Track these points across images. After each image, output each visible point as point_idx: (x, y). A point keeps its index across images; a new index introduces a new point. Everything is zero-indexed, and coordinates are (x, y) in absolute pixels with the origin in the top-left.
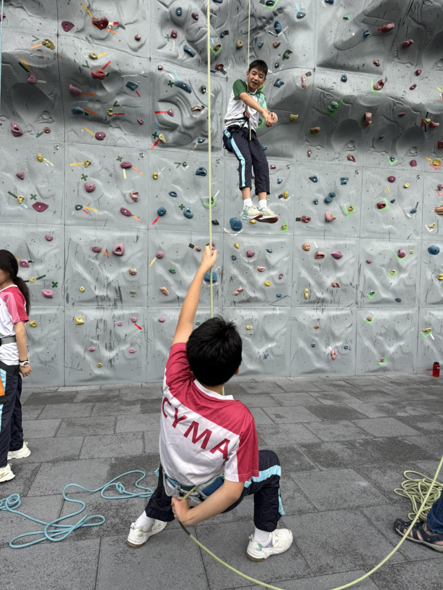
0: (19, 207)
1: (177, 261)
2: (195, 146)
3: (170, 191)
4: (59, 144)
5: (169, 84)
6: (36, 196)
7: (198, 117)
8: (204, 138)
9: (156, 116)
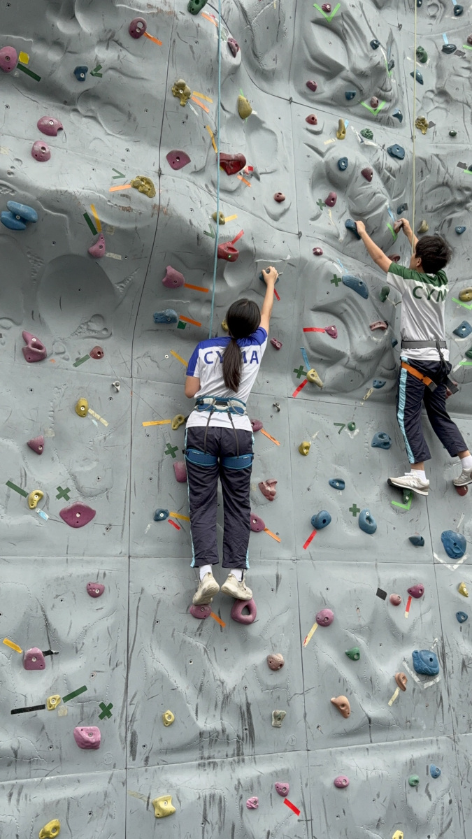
0: (29, 518)
1: (359, 630)
2: (368, 394)
3: (331, 479)
5: (332, 281)
6: (68, 490)
7: (380, 340)
8: (383, 380)
9: (306, 336)
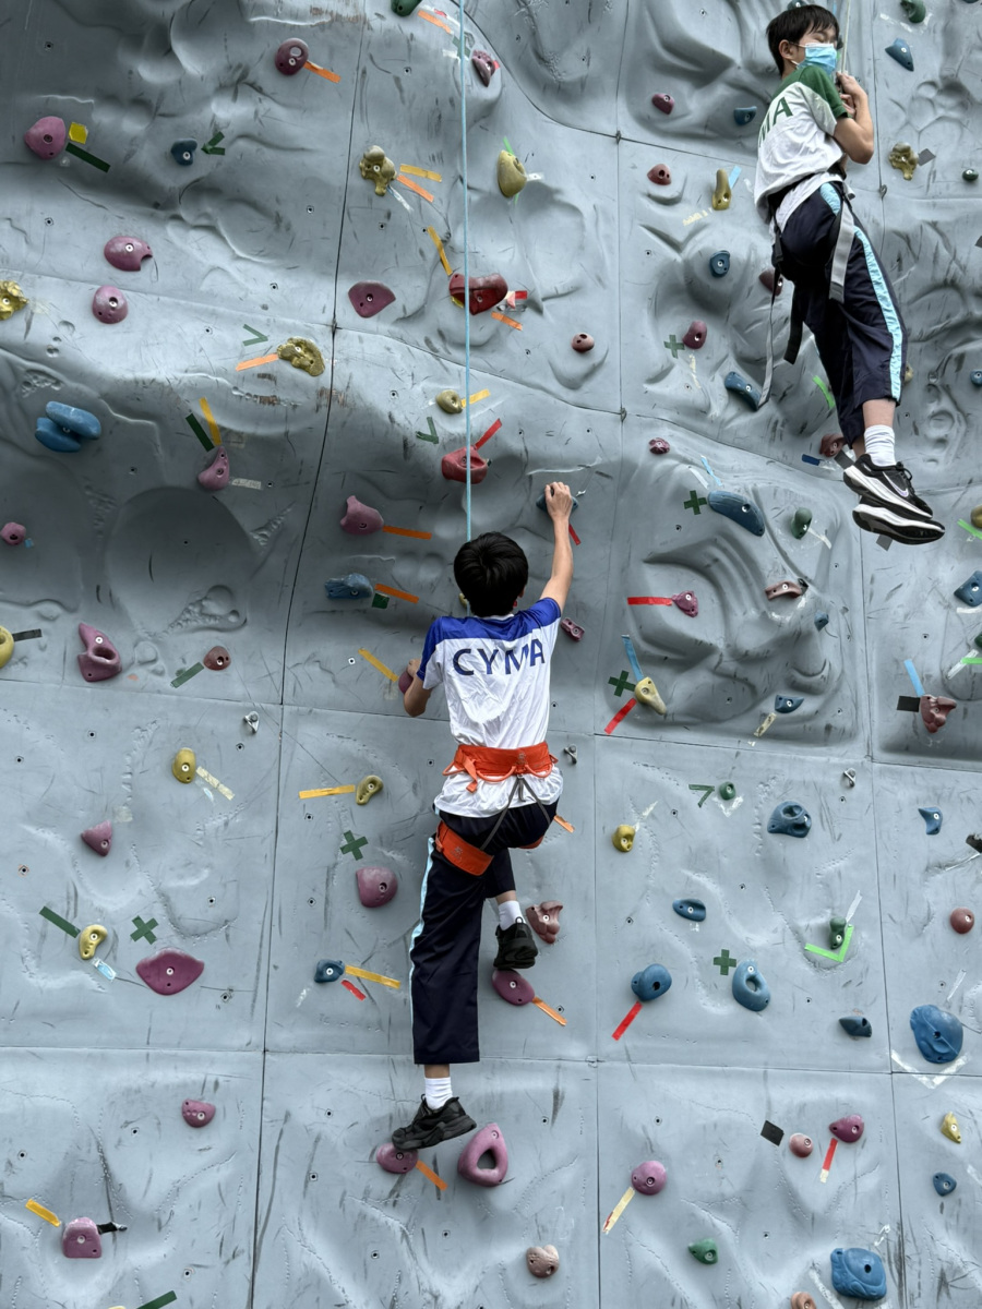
0: (79, 976)
1: (719, 1204)
2: (766, 725)
3: (678, 899)
4: (262, 711)
5: (687, 505)
6: (153, 923)
7: (788, 619)
8: (797, 697)
9: (633, 612)
